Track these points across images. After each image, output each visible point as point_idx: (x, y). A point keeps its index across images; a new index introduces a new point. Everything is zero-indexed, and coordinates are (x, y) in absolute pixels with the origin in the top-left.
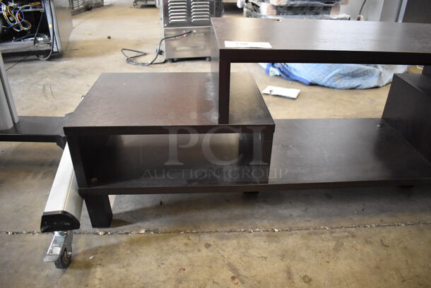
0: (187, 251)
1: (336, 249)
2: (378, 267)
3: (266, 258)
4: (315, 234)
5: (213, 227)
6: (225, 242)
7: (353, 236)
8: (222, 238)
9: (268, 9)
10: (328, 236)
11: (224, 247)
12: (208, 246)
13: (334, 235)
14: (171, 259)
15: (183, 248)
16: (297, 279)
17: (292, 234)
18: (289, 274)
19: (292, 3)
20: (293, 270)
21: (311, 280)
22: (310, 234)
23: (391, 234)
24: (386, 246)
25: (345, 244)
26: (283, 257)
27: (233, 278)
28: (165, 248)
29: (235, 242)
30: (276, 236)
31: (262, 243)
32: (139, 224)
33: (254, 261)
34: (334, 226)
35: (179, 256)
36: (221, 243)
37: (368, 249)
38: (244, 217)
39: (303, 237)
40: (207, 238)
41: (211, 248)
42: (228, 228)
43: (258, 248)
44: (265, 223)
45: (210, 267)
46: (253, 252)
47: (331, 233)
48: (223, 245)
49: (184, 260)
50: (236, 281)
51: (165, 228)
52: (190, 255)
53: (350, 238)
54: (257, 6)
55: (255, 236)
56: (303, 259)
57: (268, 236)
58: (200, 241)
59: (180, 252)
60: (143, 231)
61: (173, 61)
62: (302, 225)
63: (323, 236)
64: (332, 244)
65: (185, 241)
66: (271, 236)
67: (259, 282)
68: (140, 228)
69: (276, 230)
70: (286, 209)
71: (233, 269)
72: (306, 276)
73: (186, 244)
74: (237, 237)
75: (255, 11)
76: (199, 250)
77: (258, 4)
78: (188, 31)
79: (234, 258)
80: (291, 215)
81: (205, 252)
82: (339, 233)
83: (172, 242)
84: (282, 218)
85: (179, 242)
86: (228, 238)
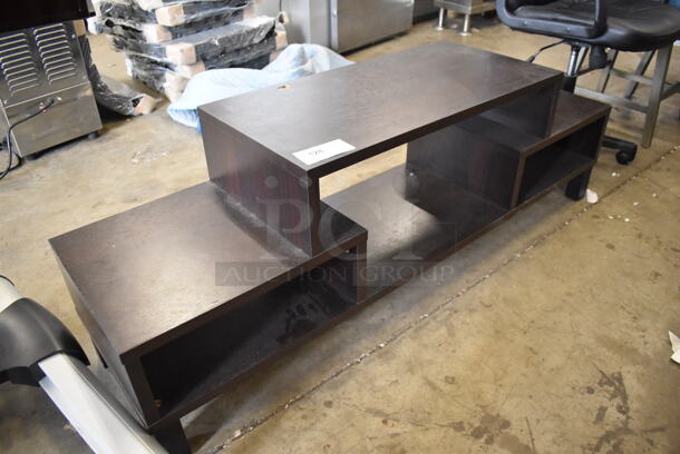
0: (313, 424)
1: (451, 333)
2: (497, 332)
3: (397, 381)
4: (421, 328)
5: (315, 380)
6: (342, 388)
7: (456, 312)
8: (335, 386)
9: (158, 33)
10: (433, 323)
11: (346, 396)
12: (329, 404)
13: (439, 319)
14: (303, 444)
15: (304, 424)
16: (441, 384)
17: (400, 341)
18: (433, 386)
19: (193, 17)
20: (432, 379)
21: (453, 379)
22: (416, 331)
23: (485, 291)
24: (490, 306)
25: (454, 323)
26: (411, 370)
27: (385, 422)
28: (285, 436)
29: (352, 382)
30: (387, 352)
31: (380, 368)
32: (224, 428)
33: (389, 393)
34: (431, 310)
35: (309, 435)
36: (340, 392)
37: (477, 317)
38: (338, 349)
39: (413, 339)
40: (322, 396)
41: (335, 404)
42: (332, 372)
43: (381, 376)
44: (364, 343)
45: (353, 425)
46: (380, 383)
47: (435, 318)
48: (343, 393)
49: (318, 435)
50: (390, 422)
51: (263, 413)
52: (319, 426)
53: (455, 315)
54: (134, 30)
55: (366, 364)
56: (430, 362)
57: (380, 356)
58: (315, 403)
59: (305, 429)
60: (238, 433)
61: (36, 156)
62: (402, 324)
63: (429, 326)
64: (443, 330)
65: (300, 414)
66: (384, 355)
67: (412, 410)
68: (231, 432)
69: (382, 345)
70: (372, 315)
71: (377, 413)
72: (446, 377)
73: (304, 417)
74: (349, 375)
75: (133, 37)
76: (325, 415)
77: (137, 27)
78: (49, 101)
79: (368, 399)
80: (383, 320)
81: (332, 413)
82: (442, 315)
83: (286, 424)
84: (377, 328)
85: (292, 419)
86: (343, 383)
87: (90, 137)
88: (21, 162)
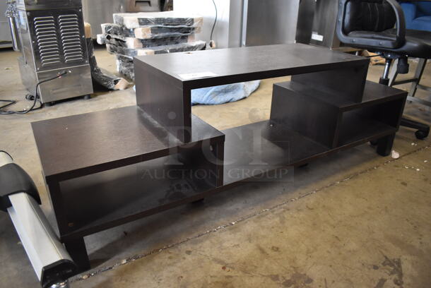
0: (175, 263)
1: (282, 222)
2: (314, 224)
3: (238, 245)
4: (262, 216)
5: (184, 237)
6: (200, 245)
7: (288, 210)
8: (196, 243)
9: (135, 43)
10: (271, 215)
11: (202, 249)
12: (189, 252)
13: (275, 213)
14: (165, 273)
15: (169, 262)
16: (269, 252)
17: (246, 222)
18: (262, 251)
19: (156, 35)
20: (262, 246)
21: (278, 248)
22: (259, 217)
23: (311, 200)
24: (312, 209)
25: (286, 216)
26: (250, 240)
27: (224, 268)
28: (154, 267)
29: (208, 242)
30: (236, 227)
31: (229, 236)
32: (117, 257)
33: (231, 251)
34: (272, 207)
35: (170, 269)
36: (198, 246)
37: (302, 215)
38: (203, 222)
39: (255, 222)
40: (184, 247)
41: (192, 253)
42: (196, 234)
43: (228, 241)
44: (222, 220)
45: (201, 267)
46: (226, 244)
47: (273, 212)
48: (200, 247)
49: (177, 269)
50: (227, 269)
51: (143, 252)
52: (179, 264)
53: (287, 212)
54: (121, 41)
55: (220, 232)
56: (264, 237)
57: (230, 229)
58: (180, 251)
59: (169, 265)
60: (124, 261)
61: (51, 104)
62: (249, 213)
63: (268, 216)
64: (277, 220)
65: (168, 255)
66: (233, 229)
67: (244, 263)
68: (120, 260)
69: (233, 223)
70: (231, 205)
71: (220, 262)
72: (273, 247)
73: (170, 258)
74: (207, 238)
75: (120, 45)
76: (184, 258)
77: (123, 39)
78: (63, 72)
79: (215, 253)
80: (238, 209)
81: (189, 258)
82: (277, 211)
83: (157, 260)
84: (232, 213)
85: (162, 258)
86: (201, 241)
87: (86, 97)
88: (42, 106)
